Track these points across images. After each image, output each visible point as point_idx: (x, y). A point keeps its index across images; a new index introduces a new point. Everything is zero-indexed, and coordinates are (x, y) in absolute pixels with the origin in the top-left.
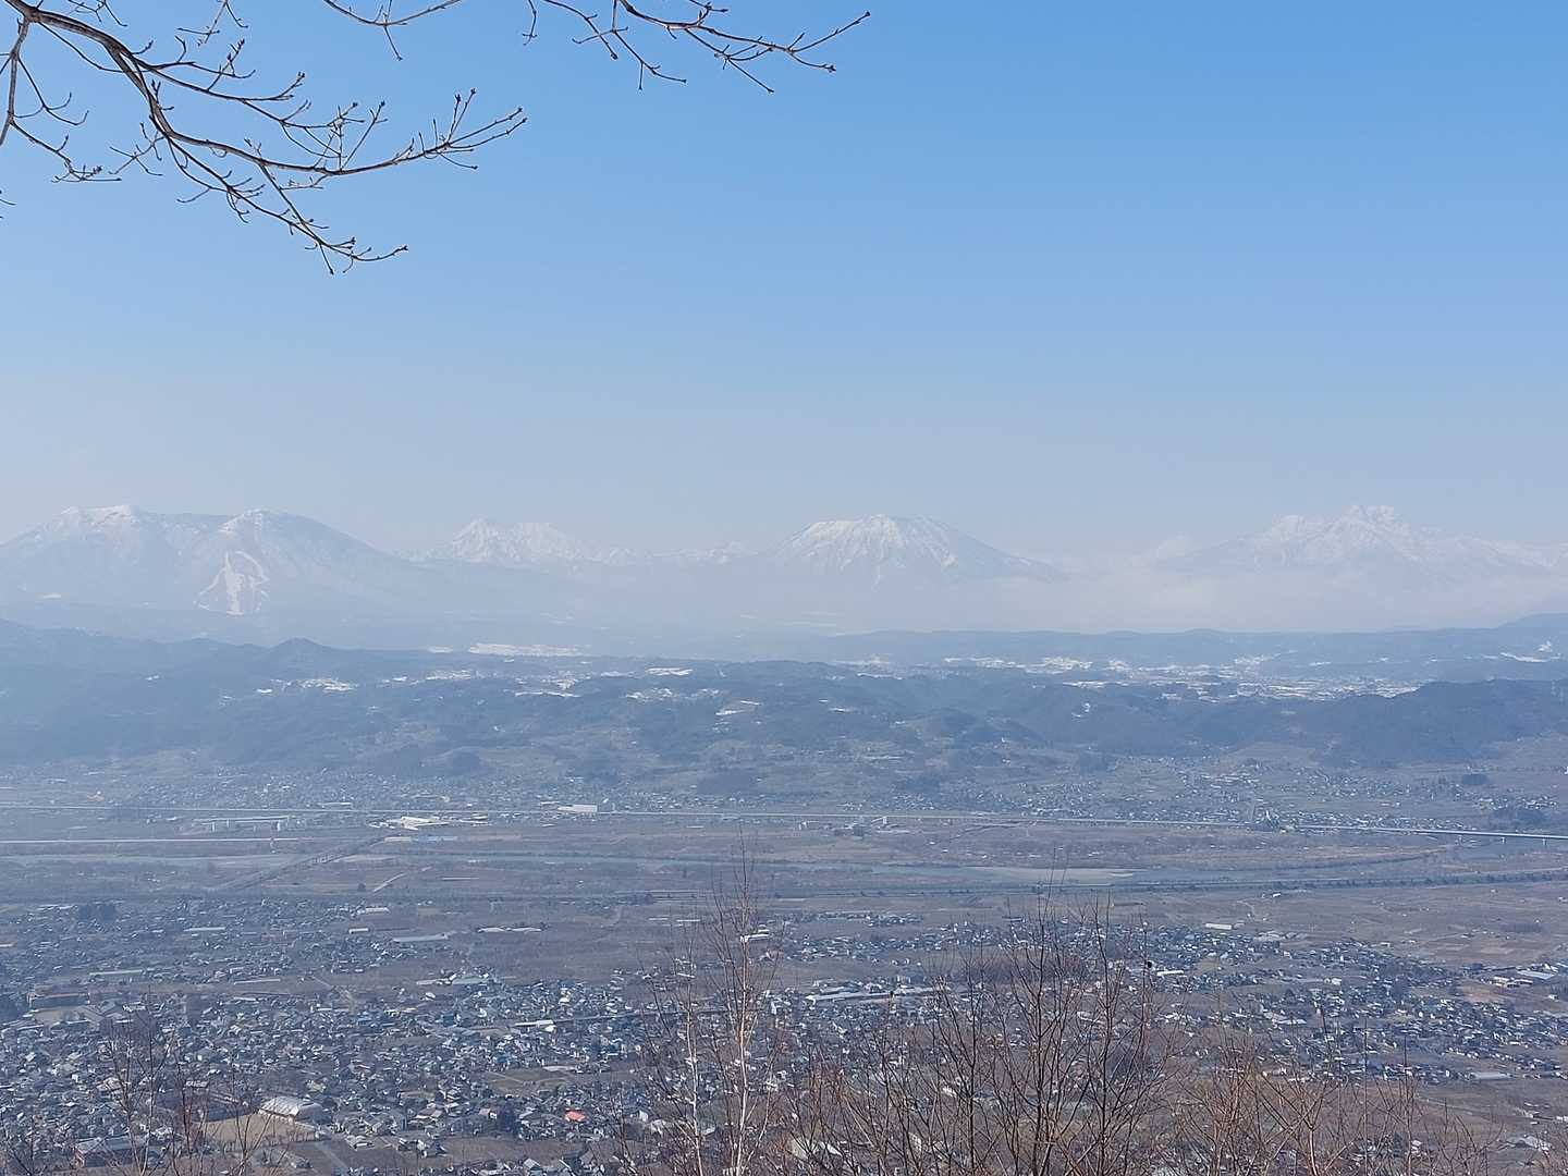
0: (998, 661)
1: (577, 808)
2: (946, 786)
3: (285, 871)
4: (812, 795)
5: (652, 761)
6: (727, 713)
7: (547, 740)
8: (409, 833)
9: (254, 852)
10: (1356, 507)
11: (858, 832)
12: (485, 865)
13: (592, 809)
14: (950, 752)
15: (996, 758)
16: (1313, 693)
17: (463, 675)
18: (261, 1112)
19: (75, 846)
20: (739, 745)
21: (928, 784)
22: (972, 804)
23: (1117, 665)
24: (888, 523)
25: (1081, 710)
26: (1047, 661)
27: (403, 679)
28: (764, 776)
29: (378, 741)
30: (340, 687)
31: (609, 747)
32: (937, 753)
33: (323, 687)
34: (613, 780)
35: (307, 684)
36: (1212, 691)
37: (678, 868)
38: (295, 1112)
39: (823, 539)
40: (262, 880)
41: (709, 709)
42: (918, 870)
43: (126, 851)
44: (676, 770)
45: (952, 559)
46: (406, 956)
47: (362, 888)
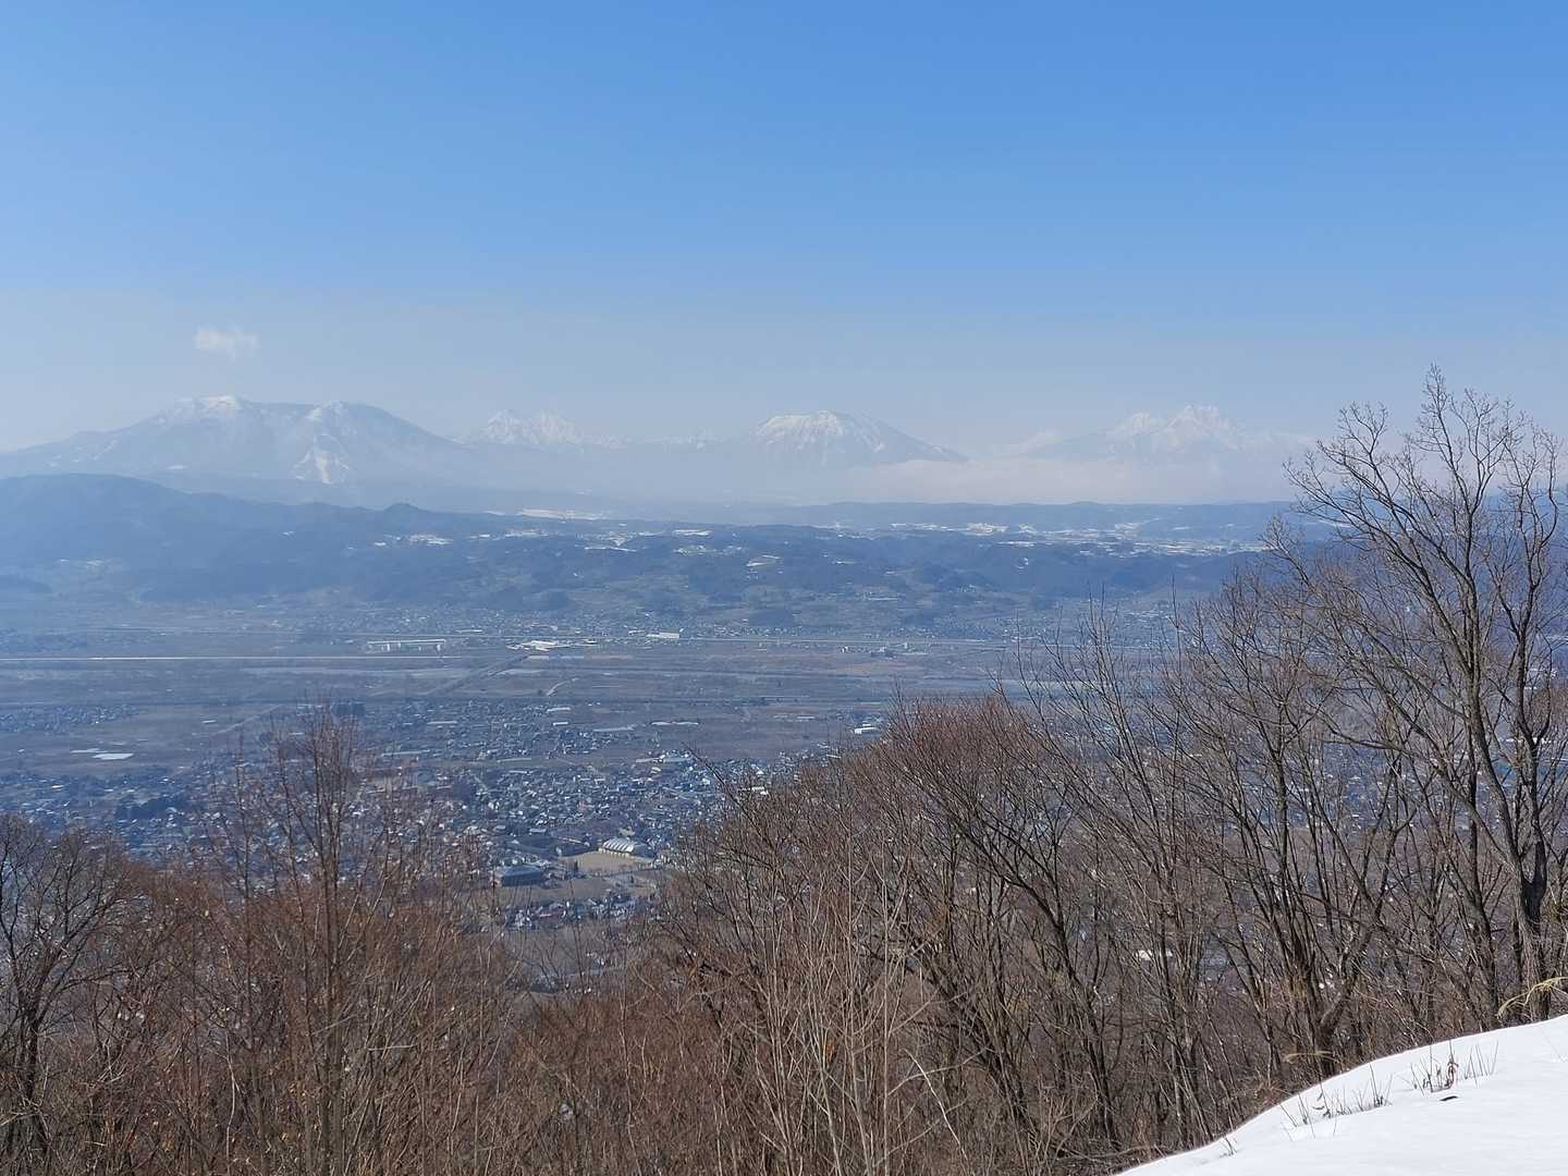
0: (932, 527)
1: (662, 635)
2: (937, 620)
3: (467, 681)
4: (838, 627)
5: (704, 601)
6: (755, 564)
7: (617, 584)
8: (540, 653)
9: (431, 666)
10: (1189, 407)
11: (889, 654)
12: (619, 676)
13: (677, 636)
14: (933, 595)
15: (969, 599)
16: (1194, 550)
17: (532, 534)
18: (600, 850)
19: (291, 661)
20: (769, 589)
21: (925, 619)
22: (961, 634)
23: (1025, 529)
24: (831, 417)
25: (1023, 564)
26: (972, 526)
27: (488, 536)
28: (799, 612)
29: (484, 583)
30: (440, 541)
31: (667, 589)
32: (923, 596)
33: (425, 542)
34: (679, 614)
35: (414, 538)
36: (1117, 548)
37: (771, 680)
38: (630, 849)
39: (781, 430)
40: (454, 687)
41: (739, 561)
42: (950, 683)
43: (331, 665)
44: (727, 608)
45: (881, 447)
46: (613, 742)
47: (540, 692)
